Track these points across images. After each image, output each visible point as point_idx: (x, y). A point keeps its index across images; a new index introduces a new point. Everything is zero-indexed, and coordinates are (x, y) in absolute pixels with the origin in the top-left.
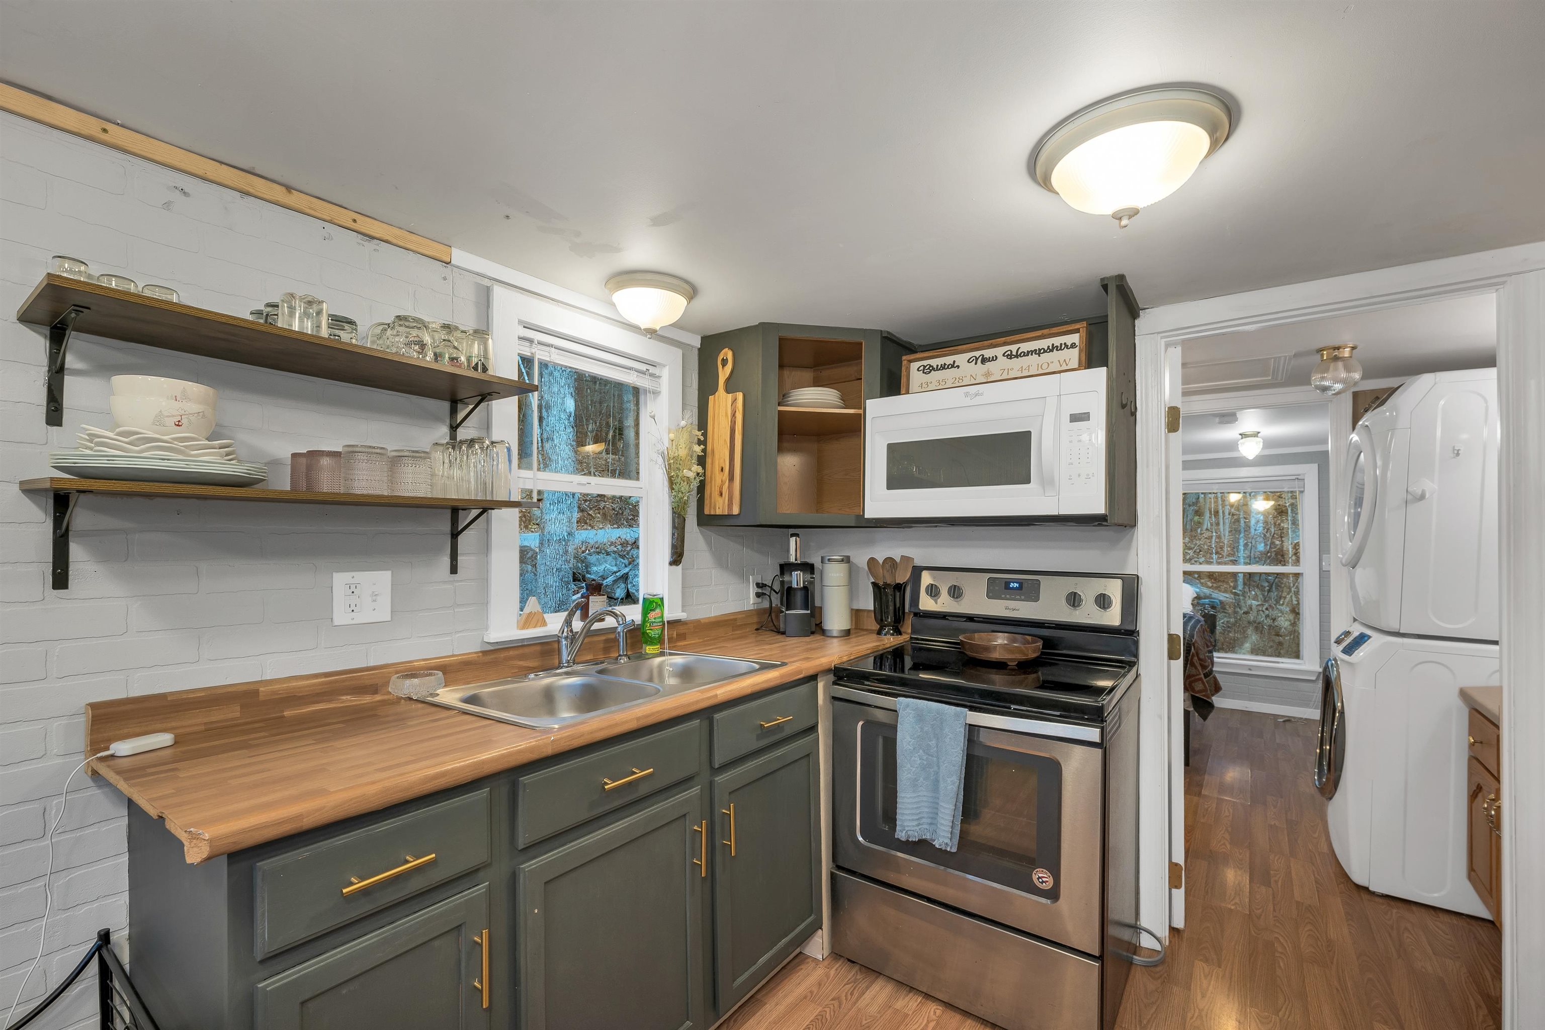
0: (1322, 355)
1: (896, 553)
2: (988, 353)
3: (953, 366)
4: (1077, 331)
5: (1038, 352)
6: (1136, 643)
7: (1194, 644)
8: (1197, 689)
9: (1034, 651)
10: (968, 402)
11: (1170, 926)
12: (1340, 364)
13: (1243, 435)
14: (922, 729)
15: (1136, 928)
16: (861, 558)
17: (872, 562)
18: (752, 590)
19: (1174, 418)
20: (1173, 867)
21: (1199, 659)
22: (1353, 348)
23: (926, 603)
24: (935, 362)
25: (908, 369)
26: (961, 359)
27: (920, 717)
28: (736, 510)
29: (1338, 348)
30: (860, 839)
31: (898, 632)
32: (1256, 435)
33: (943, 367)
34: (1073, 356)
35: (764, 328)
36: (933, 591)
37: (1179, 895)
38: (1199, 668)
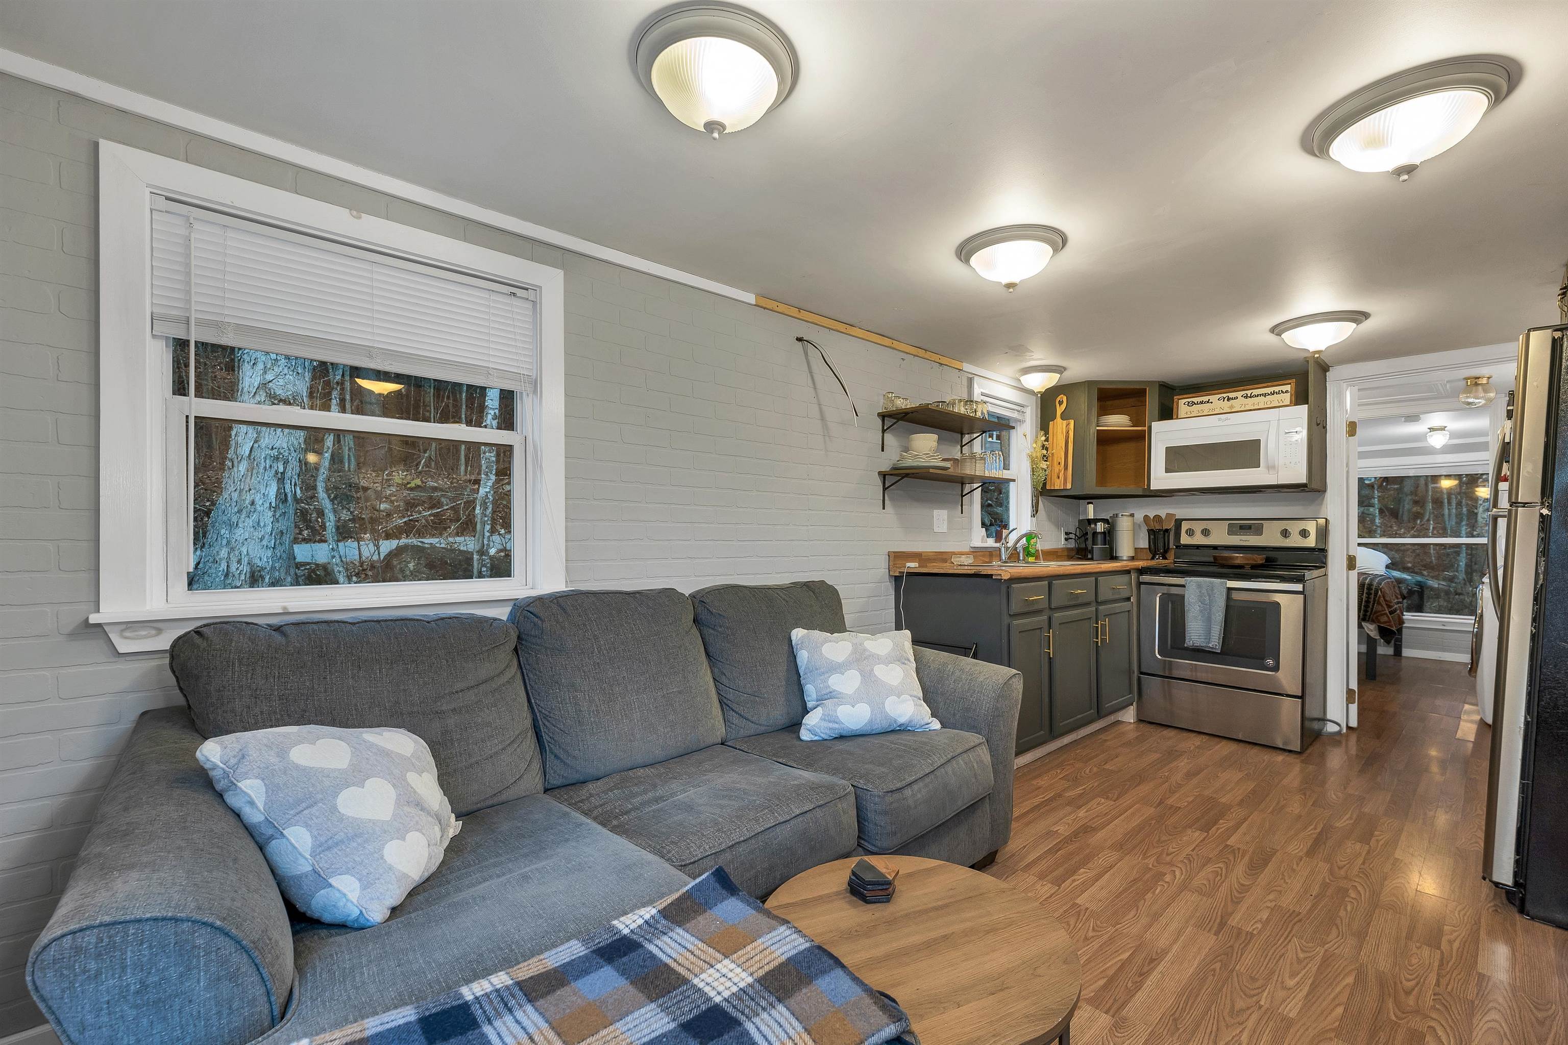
0: (1467, 382)
1: (1163, 513)
2: (1231, 395)
3: (1208, 402)
4: (1290, 384)
5: (1265, 395)
6: (1326, 557)
7: (1381, 589)
8: (1382, 621)
9: (1261, 560)
10: (1221, 423)
11: (1347, 725)
12: (1480, 388)
13: (1432, 429)
14: (1200, 592)
15: (1323, 720)
16: (1139, 515)
17: (1146, 517)
18: (1063, 536)
19: (1352, 428)
20: (1350, 692)
21: (1386, 601)
22: (1489, 378)
23: (1185, 540)
24: (1195, 400)
25: (1178, 403)
26: (1214, 398)
27: (1199, 586)
28: (1069, 486)
29: (1478, 378)
30: (1158, 656)
31: (1165, 558)
32: (1443, 429)
33: (1202, 403)
34: (1287, 398)
35: (1089, 384)
36: (1190, 532)
37: (1354, 708)
38: (1385, 606)
